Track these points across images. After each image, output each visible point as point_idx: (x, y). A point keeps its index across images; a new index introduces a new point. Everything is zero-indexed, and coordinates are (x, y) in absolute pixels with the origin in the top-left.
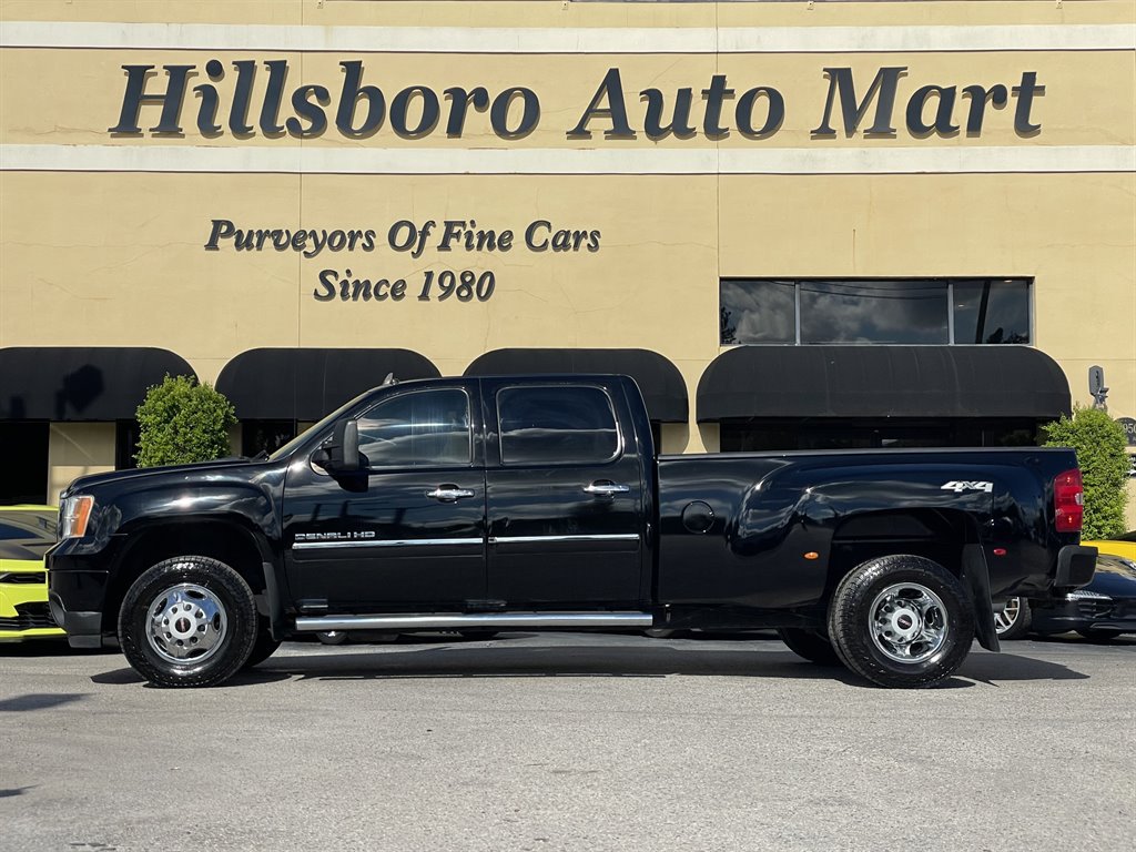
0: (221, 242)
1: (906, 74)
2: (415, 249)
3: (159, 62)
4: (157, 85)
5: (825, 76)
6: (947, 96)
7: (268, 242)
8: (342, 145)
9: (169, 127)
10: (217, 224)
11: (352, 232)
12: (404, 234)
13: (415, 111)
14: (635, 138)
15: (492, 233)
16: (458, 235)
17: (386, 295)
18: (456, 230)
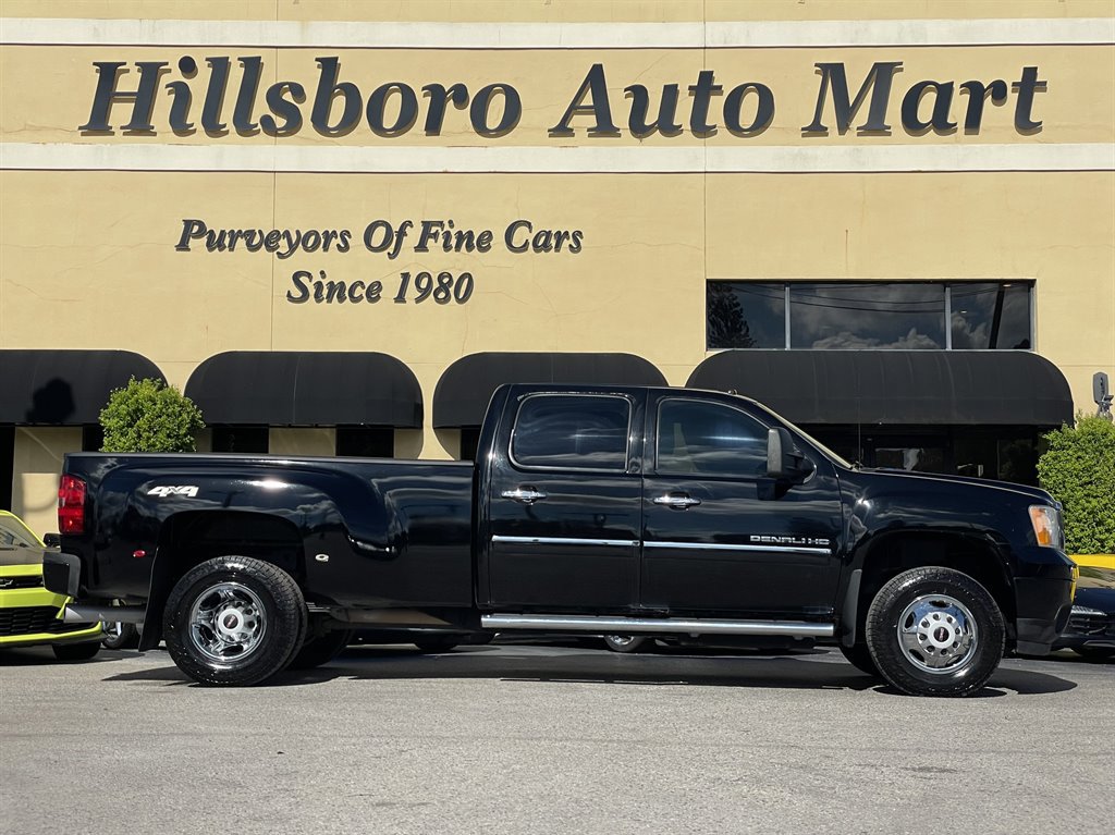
0: (192, 243)
1: (901, 70)
2: (391, 249)
3: (131, 59)
4: (129, 82)
5: (817, 72)
6: (945, 92)
7: (241, 242)
8: (318, 143)
9: (140, 125)
10: (188, 224)
11: (327, 232)
12: (380, 234)
13: (393, 106)
14: (619, 135)
15: (470, 234)
16: (435, 235)
17: (361, 297)
18: (433, 230)
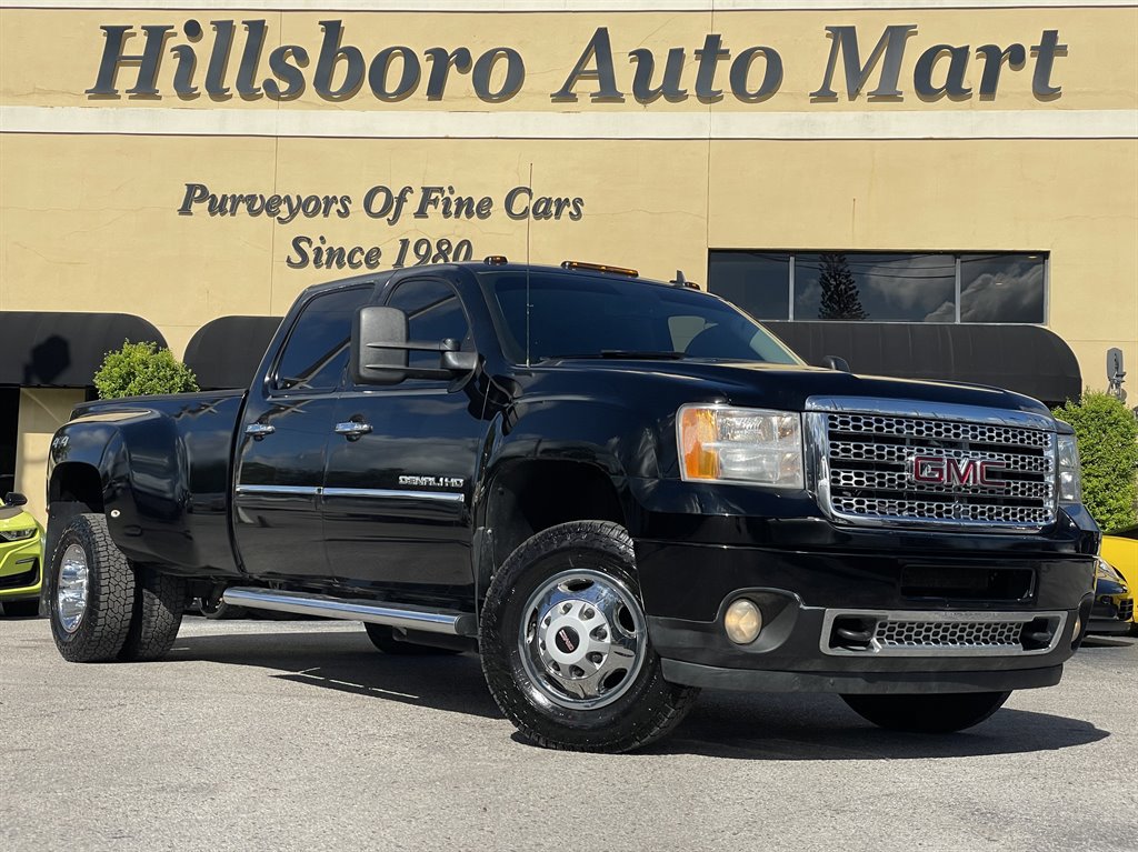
0: (195, 207)
1: (916, 33)
2: (390, 216)
3: (137, 23)
4: (135, 46)
5: (828, 36)
6: (960, 56)
7: (242, 207)
8: (319, 107)
9: (146, 89)
10: (191, 188)
11: (327, 197)
12: (380, 199)
13: (395, 73)
14: (623, 101)
15: (470, 199)
16: (435, 202)
17: (360, 263)
18: (434, 196)
